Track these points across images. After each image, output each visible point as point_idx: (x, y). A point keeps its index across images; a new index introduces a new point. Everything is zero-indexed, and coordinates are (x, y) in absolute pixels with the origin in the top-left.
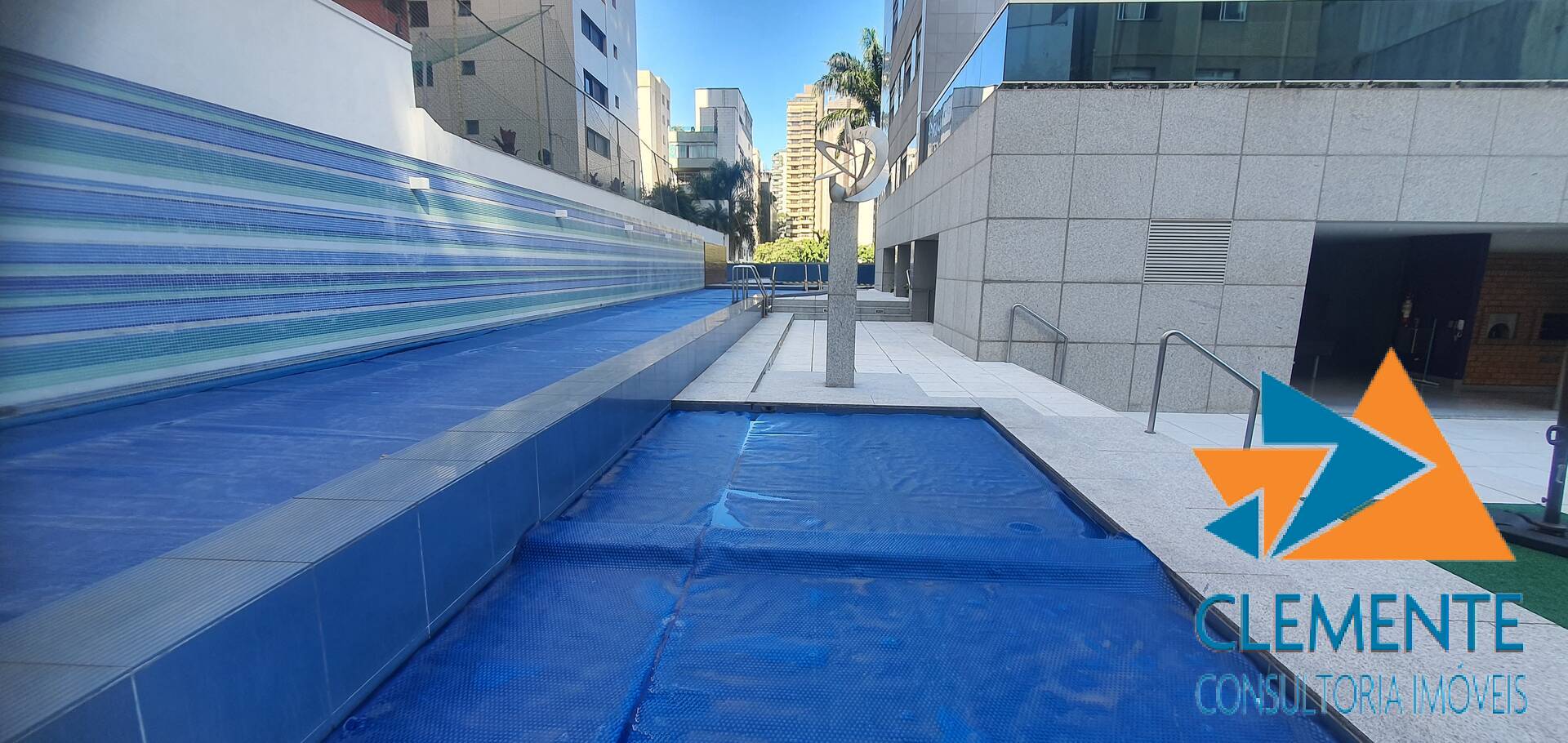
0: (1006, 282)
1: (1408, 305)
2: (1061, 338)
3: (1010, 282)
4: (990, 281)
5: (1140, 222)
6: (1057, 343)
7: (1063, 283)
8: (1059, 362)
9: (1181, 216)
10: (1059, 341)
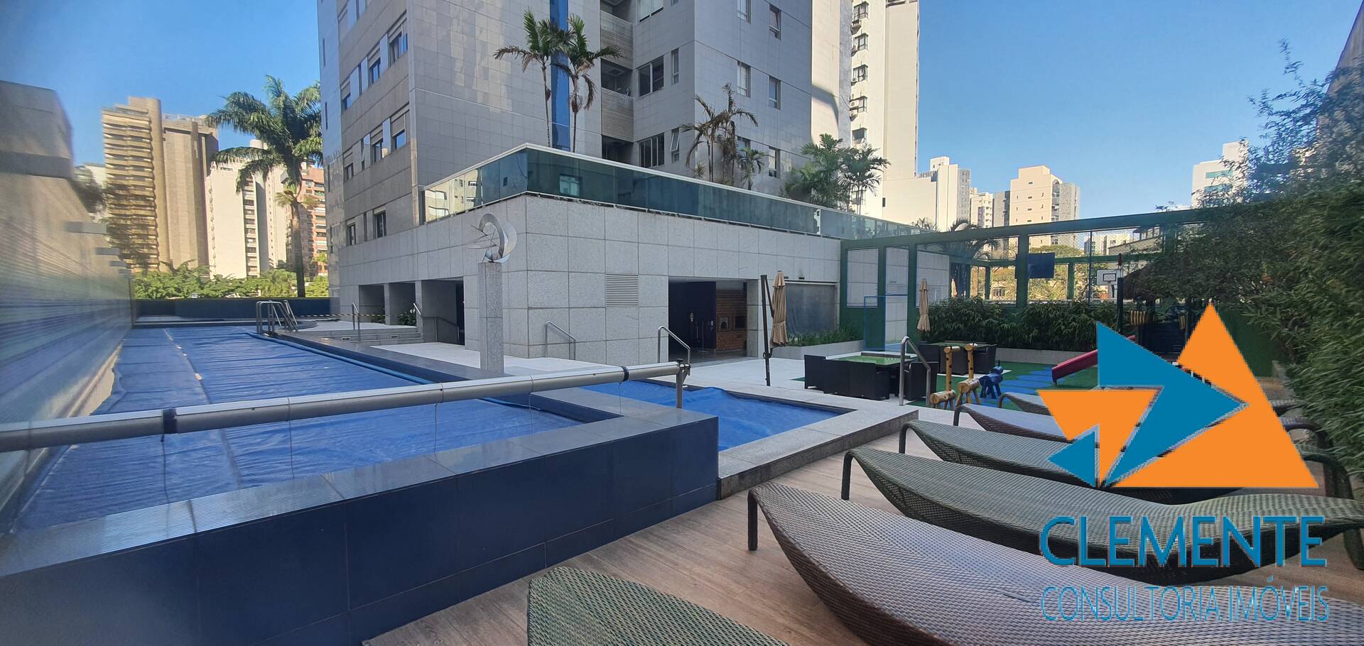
0: (540, 308)
1: (692, 315)
2: (572, 341)
3: (542, 308)
4: (531, 308)
5: (601, 275)
6: (570, 343)
7: (569, 308)
8: (572, 351)
9: (617, 272)
10: (571, 342)
